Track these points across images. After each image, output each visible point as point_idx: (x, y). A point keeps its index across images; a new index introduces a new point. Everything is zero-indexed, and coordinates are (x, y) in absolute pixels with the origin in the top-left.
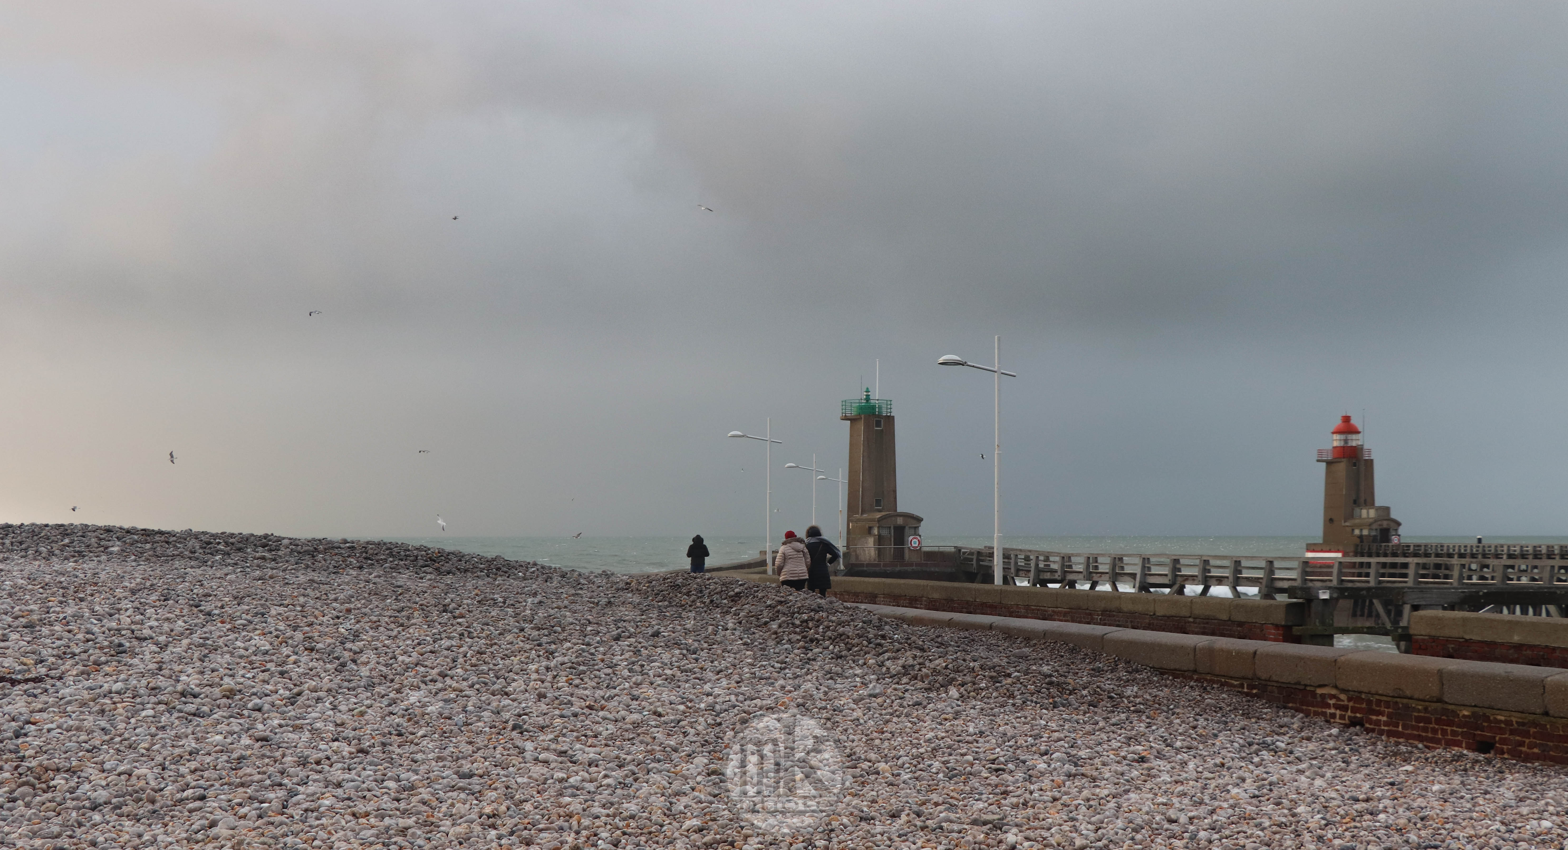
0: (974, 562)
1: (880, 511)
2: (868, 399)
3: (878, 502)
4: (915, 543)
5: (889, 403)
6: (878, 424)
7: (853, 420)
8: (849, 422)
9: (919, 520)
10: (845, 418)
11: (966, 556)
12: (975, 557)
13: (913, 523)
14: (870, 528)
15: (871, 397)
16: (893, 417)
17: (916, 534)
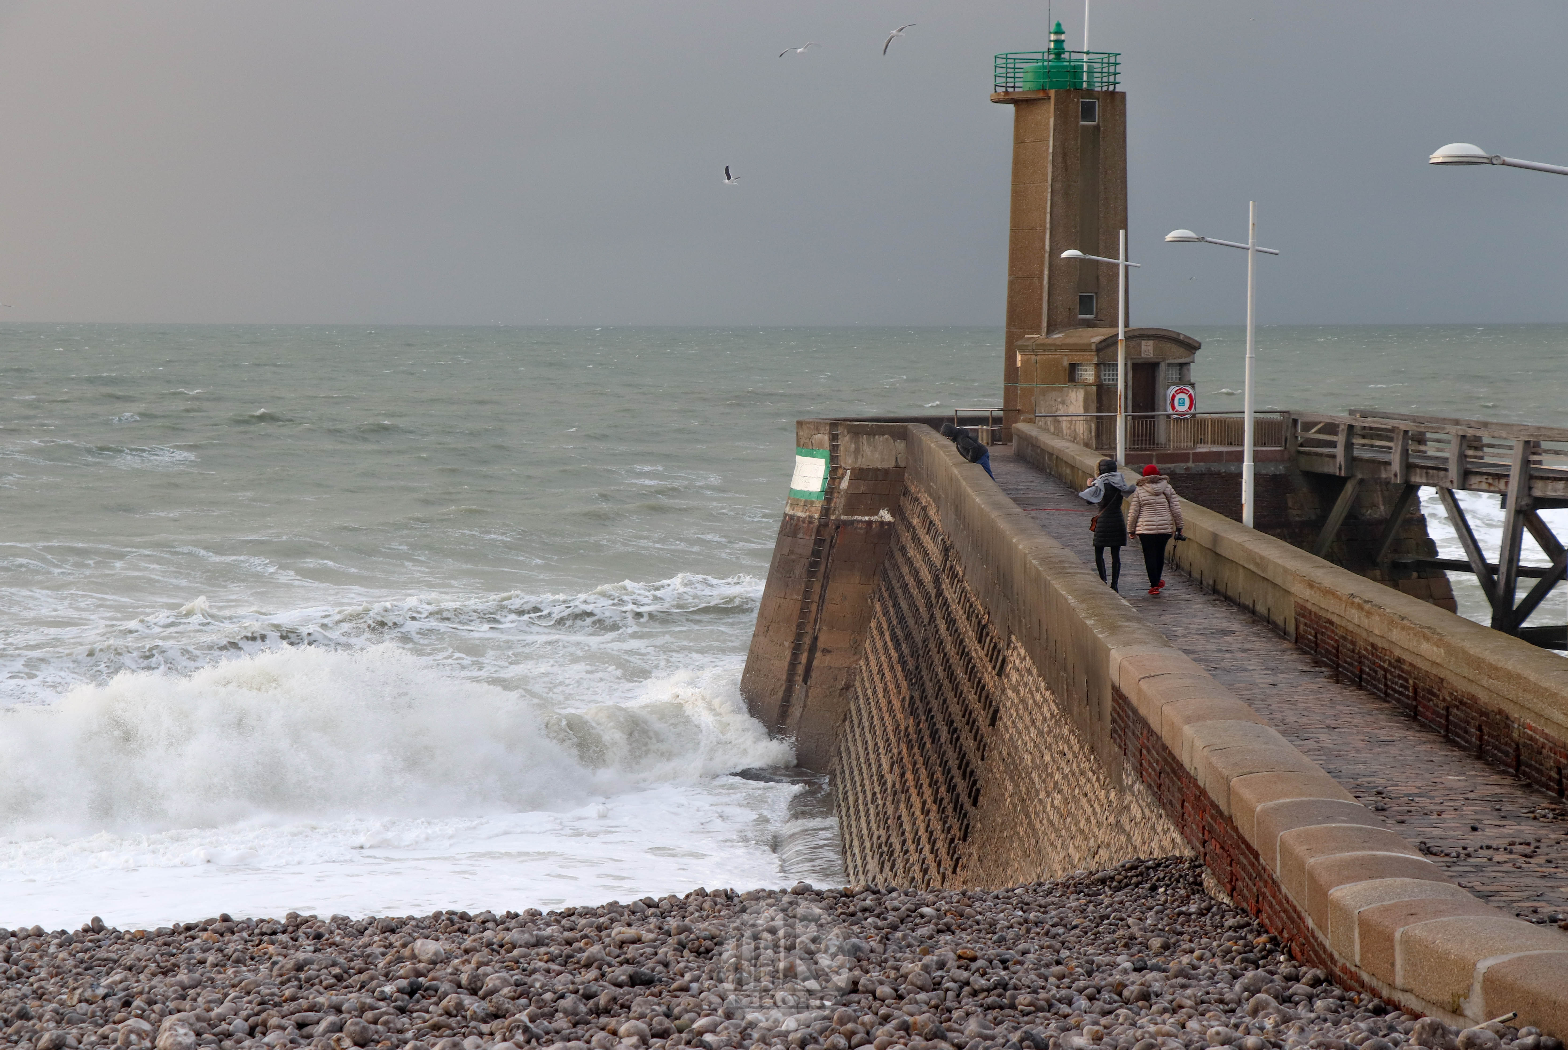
0: (1339, 451)
1: (1089, 324)
2: (1059, 50)
3: (1086, 303)
4: (1182, 403)
5: (1111, 60)
6: (1088, 112)
7: (1022, 103)
8: (1011, 108)
9: (1192, 347)
10: (1007, 99)
11: (1312, 434)
12: (1340, 439)
13: (1177, 355)
14: (1073, 367)
15: (1067, 46)
16: (1123, 95)
17: (1183, 380)
